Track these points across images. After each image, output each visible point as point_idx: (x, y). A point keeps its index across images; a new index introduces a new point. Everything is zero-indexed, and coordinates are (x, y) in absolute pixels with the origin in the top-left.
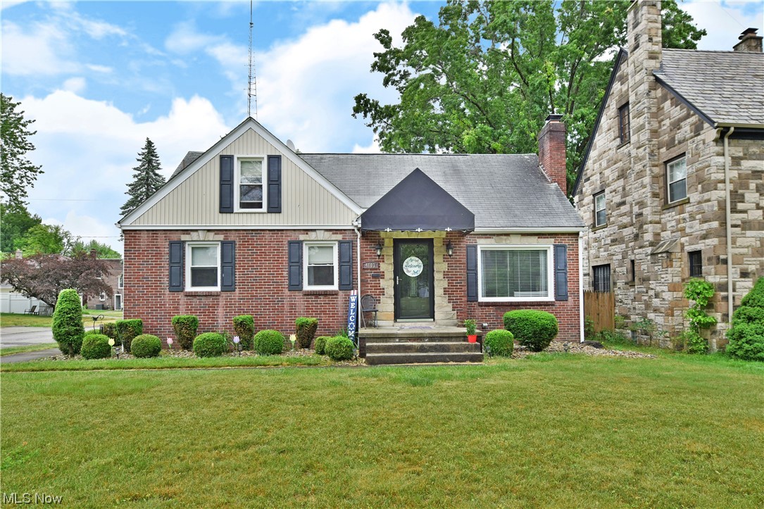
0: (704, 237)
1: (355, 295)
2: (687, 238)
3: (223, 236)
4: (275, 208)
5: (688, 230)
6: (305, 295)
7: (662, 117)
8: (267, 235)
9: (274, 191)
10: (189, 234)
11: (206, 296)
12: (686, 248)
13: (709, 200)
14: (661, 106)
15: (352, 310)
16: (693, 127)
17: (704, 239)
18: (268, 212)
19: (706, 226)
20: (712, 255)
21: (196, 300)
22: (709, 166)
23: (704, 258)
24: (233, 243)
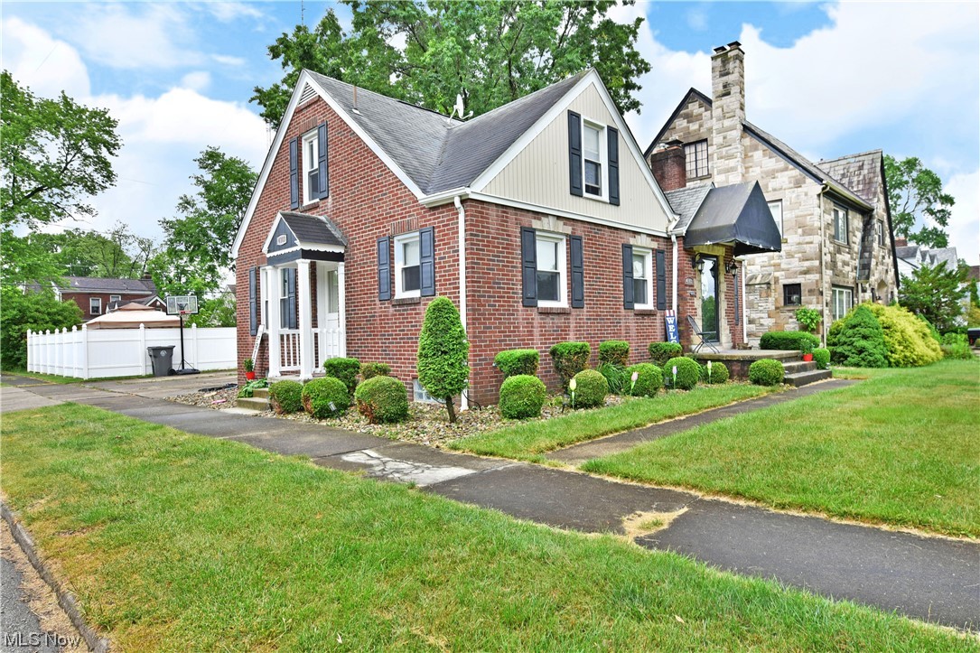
0: (806, 272)
1: (671, 316)
2: (783, 273)
3: (570, 228)
4: (615, 200)
5: (783, 266)
6: (636, 315)
7: (750, 164)
8: (607, 232)
9: (614, 175)
10: (540, 219)
11: (558, 314)
12: (780, 281)
13: (812, 243)
14: (750, 154)
15: (672, 334)
16: (793, 179)
17: (805, 274)
18: (610, 203)
19: (807, 264)
20: (815, 287)
21: (549, 320)
22: (812, 214)
23: (805, 290)
24: (580, 239)
